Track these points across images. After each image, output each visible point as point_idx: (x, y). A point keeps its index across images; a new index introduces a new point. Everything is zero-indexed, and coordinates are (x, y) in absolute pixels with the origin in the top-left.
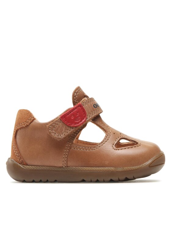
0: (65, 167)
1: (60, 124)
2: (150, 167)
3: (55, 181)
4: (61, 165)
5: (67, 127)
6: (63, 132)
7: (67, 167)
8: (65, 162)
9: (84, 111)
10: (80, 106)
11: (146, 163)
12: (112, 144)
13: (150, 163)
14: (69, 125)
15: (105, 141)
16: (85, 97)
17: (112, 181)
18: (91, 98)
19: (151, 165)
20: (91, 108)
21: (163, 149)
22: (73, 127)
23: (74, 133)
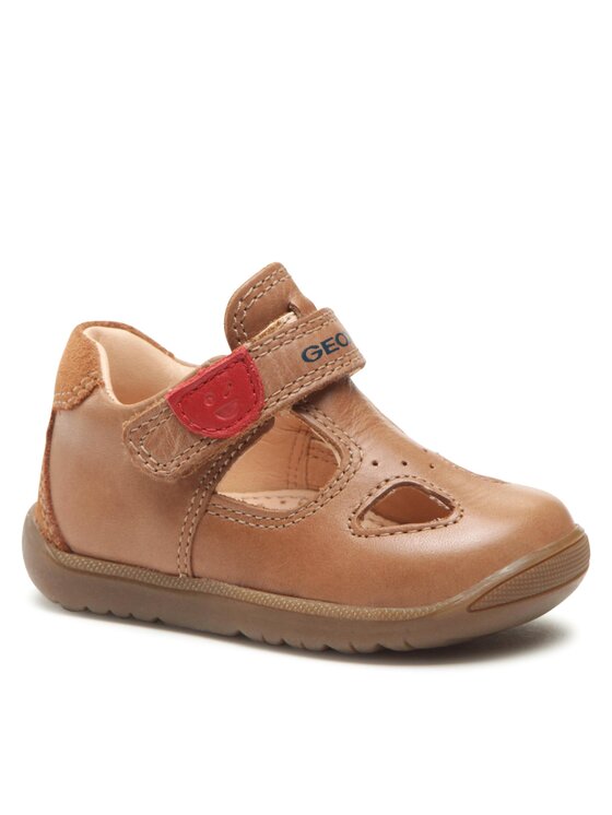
0: (187, 575)
1: (167, 424)
2: (476, 611)
3: (157, 623)
4: (170, 567)
5: (188, 436)
6: (174, 453)
7: (194, 577)
8: (186, 561)
9: (254, 378)
10: (243, 360)
11: (460, 596)
12: (352, 510)
13: (471, 598)
14: (196, 432)
15: (329, 495)
16: (289, 311)
17: (328, 652)
18: (324, 310)
19: (477, 605)
20: (287, 367)
21: (581, 517)
22: (207, 441)
23: (224, 454)
